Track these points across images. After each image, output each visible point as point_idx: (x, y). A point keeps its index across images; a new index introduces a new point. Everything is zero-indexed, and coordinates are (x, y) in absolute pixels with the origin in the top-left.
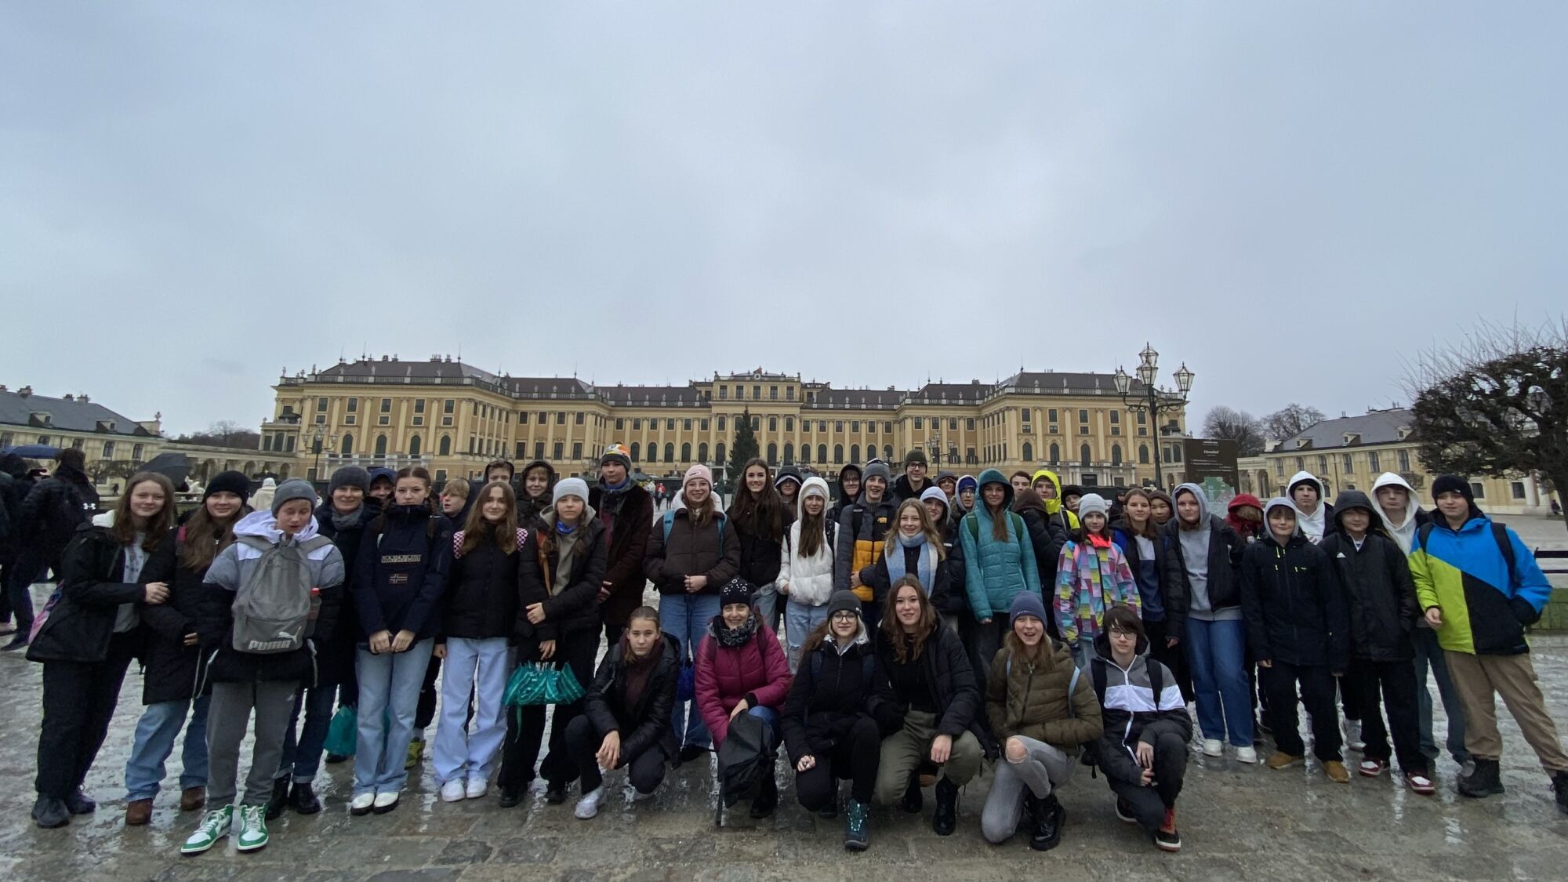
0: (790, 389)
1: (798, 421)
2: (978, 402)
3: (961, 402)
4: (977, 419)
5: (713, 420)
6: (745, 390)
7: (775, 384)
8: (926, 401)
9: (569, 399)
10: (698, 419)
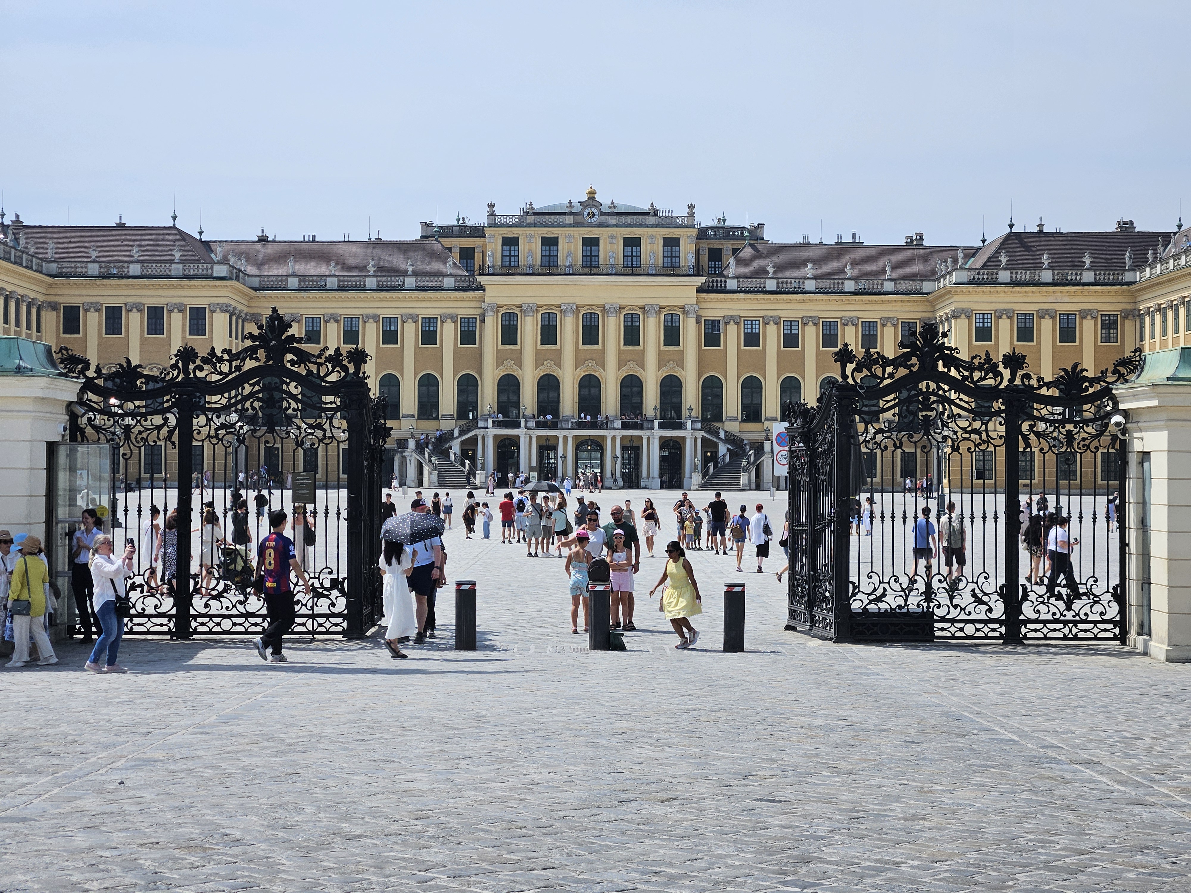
0: (671, 243)
1: (691, 322)
2: (1128, 276)
3: (1088, 276)
4: (1125, 317)
5: (489, 320)
6: (563, 247)
7: (635, 232)
8: (1004, 276)
9: (168, 277)
10: (454, 318)
